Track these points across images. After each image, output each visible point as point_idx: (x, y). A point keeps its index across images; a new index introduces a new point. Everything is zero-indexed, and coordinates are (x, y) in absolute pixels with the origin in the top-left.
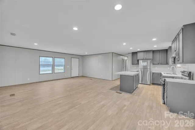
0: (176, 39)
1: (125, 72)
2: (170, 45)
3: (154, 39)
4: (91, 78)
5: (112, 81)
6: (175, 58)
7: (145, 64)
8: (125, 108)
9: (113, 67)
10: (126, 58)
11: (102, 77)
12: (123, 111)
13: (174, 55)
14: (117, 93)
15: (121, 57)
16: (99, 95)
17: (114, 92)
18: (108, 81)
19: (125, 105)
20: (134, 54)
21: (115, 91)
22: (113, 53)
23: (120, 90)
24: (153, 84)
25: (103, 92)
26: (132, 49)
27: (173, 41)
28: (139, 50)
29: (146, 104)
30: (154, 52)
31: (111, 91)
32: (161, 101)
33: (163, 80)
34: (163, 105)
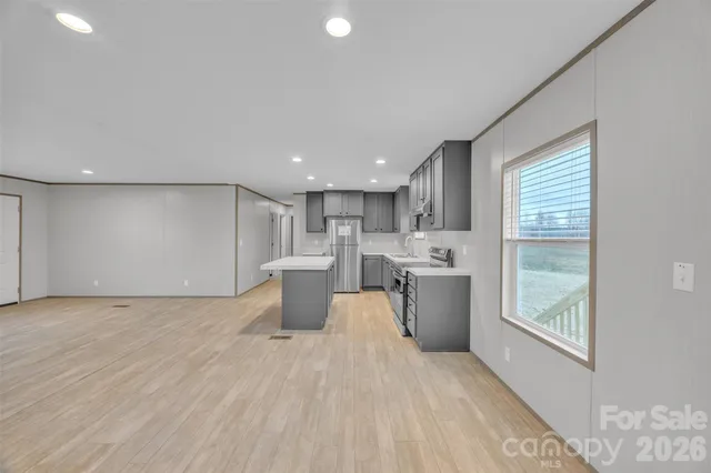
0: (422, 169)
1: (290, 258)
2: (406, 183)
3: (381, 162)
4: (121, 302)
5: (236, 296)
6: (418, 217)
7: (345, 230)
8: (323, 383)
9: (241, 243)
10: (280, 210)
11: (186, 287)
12: (320, 396)
13: (421, 209)
14: (273, 340)
15: (266, 204)
16: (202, 369)
17: (260, 340)
18: (216, 301)
19: (319, 374)
20: (315, 197)
21: (265, 333)
22: (237, 186)
23: (284, 327)
24: (365, 288)
25: (217, 353)
26: (312, 181)
27: (415, 174)
28: (330, 186)
29: (371, 348)
30: (366, 195)
31: (247, 337)
32: (399, 331)
33: (404, 274)
34: (406, 339)
